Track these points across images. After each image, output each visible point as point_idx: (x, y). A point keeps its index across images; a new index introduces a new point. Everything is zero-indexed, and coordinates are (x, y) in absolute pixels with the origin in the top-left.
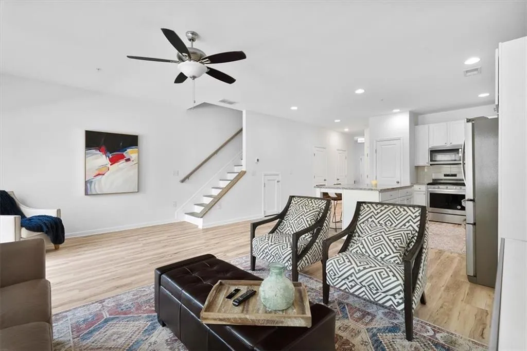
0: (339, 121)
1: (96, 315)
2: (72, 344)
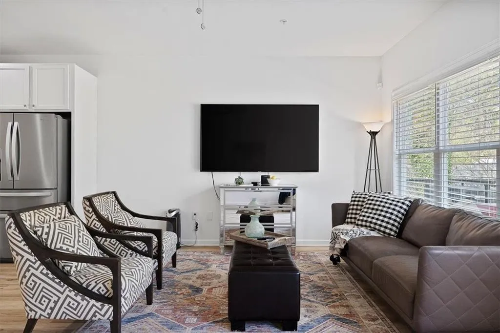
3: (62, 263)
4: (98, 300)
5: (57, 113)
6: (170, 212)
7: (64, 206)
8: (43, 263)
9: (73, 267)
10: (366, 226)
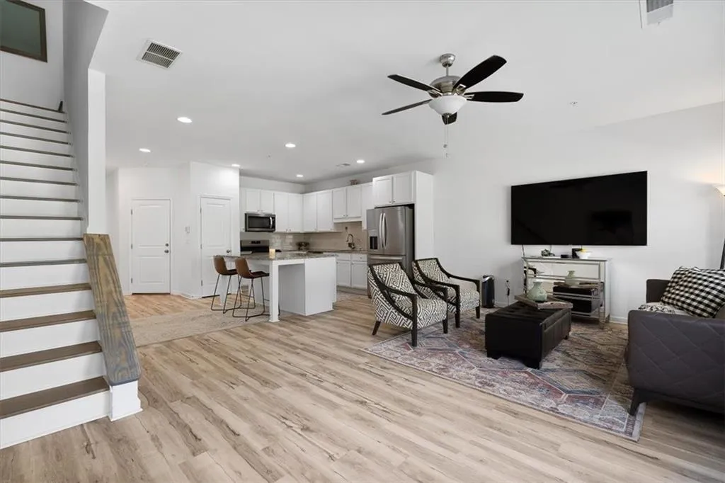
0: (148, 151)
1: (573, 402)
2: (609, 395)
3: (392, 294)
4: (405, 317)
5: (405, 205)
6: (485, 277)
7: (398, 265)
8: (382, 292)
9: (397, 297)
10: (673, 304)
